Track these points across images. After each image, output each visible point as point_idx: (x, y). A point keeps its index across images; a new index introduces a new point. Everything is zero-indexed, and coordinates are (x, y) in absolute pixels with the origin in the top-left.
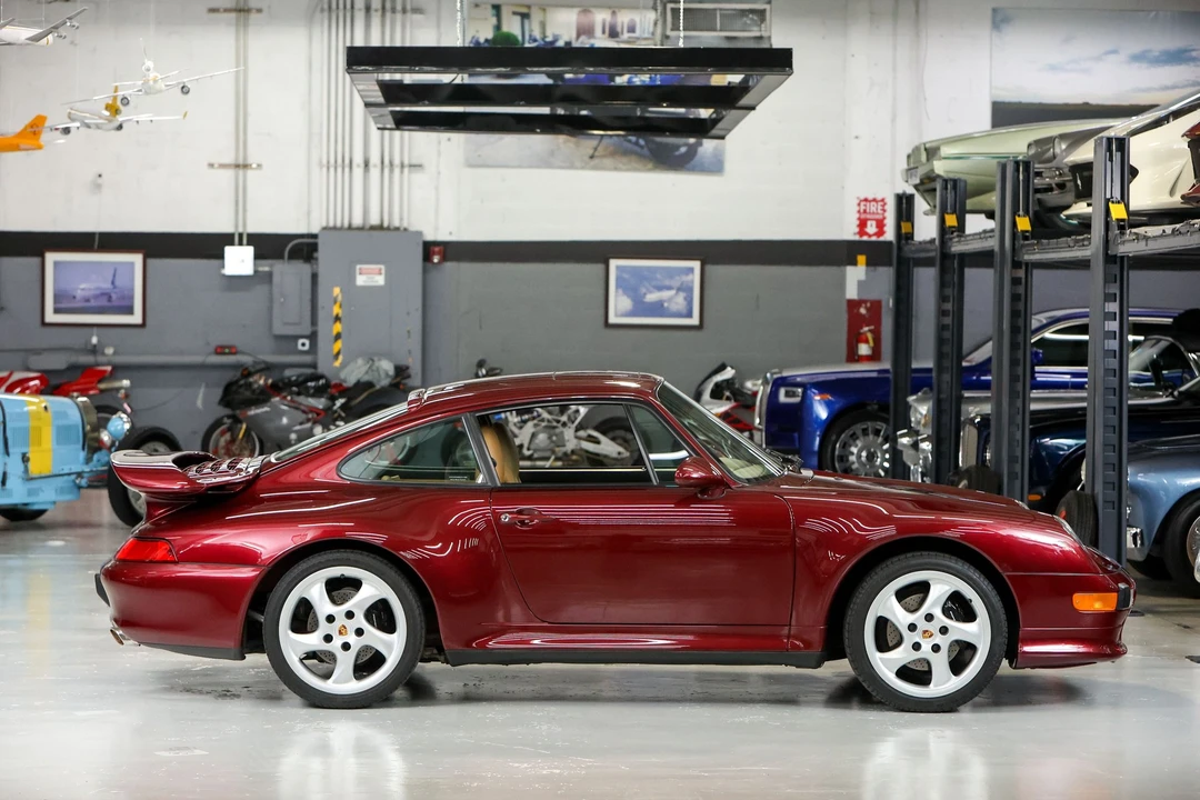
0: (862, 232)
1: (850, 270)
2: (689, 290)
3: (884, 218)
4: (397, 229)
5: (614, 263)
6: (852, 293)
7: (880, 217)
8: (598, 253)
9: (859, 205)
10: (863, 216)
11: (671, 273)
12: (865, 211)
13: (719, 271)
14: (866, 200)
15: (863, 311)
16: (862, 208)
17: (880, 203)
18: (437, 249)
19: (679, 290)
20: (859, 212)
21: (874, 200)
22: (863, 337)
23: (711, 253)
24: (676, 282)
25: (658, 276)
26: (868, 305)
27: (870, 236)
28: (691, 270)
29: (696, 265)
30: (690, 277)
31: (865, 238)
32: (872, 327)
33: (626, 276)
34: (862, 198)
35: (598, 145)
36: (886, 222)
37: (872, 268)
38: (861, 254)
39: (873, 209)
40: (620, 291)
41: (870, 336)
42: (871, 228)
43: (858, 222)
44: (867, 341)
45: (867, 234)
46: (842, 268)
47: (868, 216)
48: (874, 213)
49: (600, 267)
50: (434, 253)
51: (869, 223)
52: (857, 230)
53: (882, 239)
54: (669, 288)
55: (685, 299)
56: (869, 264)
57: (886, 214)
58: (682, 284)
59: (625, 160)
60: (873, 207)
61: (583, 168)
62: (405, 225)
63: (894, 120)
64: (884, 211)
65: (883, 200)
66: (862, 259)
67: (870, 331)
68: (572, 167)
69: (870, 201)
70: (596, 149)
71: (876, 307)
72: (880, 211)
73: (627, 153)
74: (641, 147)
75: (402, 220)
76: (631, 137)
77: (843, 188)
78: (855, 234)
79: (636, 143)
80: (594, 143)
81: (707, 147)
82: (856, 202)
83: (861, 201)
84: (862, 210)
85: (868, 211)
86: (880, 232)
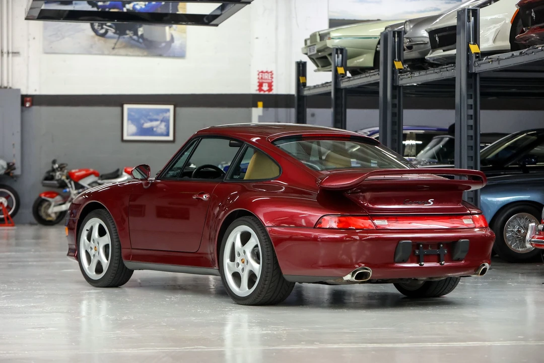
0: (260, 90)
1: (254, 109)
2: (167, 121)
3: (272, 82)
4: (6, 88)
5: (126, 107)
6: (255, 121)
7: (270, 81)
8: (118, 101)
9: (259, 74)
10: (261, 81)
11: (157, 112)
12: (262, 78)
13: (184, 111)
14: (262, 72)
16: (260, 76)
17: (270, 74)
18: (28, 99)
19: (162, 121)
20: (259, 78)
21: (267, 72)
23: (179, 101)
24: (160, 117)
25: (151, 114)
27: (265, 91)
28: (168, 110)
29: (171, 107)
30: (167, 115)
31: (262, 93)
33: (133, 114)
34: (260, 71)
35: (117, 42)
36: (273, 84)
37: (265, 109)
38: (260, 101)
39: (266, 77)
40: (130, 122)
42: (265, 87)
43: (258, 84)
45: (263, 90)
46: (250, 109)
47: (264, 81)
48: (266, 79)
49: (118, 109)
50: (27, 101)
51: (264, 84)
52: (258, 88)
53: (271, 93)
54: (156, 120)
55: (165, 126)
56: (264, 106)
57: (273, 80)
58: (163, 118)
59: (132, 50)
60: (266, 76)
61: (109, 55)
62: (10, 85)
63: (277, 28)
64: (272, 78)
65: (271, 72)
66: (260, 104)
68: (103, 54)
69: (264, 73)
70: (115, 44)
72: (270, 78)
73: (132, 46)
74: (140, 43)
75: (8, 83)
76: (135, 37)
77: (250, 65)
78: (257, 90)
79: (138, 41)
80: (114, 41)
81: (177, 43)
82: (258, 73)
83: (260, 73)
84: (260, 78)
85: (263, 78)
86: (270, 89)
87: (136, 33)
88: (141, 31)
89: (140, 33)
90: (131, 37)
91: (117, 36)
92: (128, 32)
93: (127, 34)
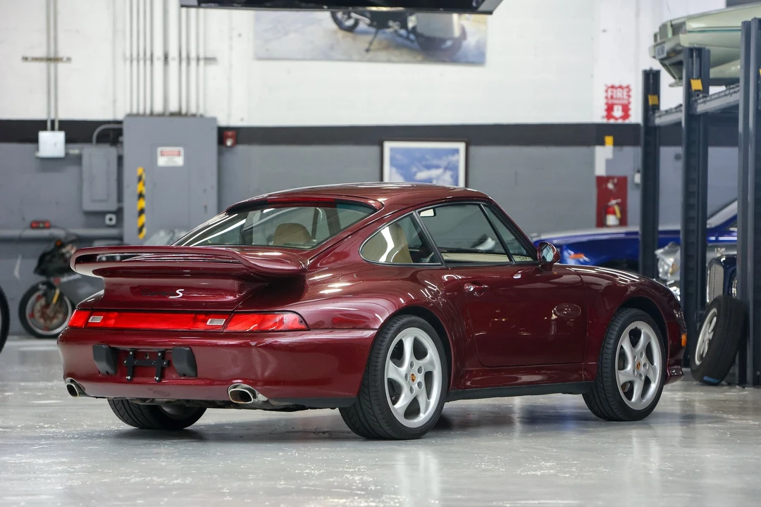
0: (609, 116)
1: (598, 149)
2: (453, 168)
3: (629, 103)
4: (194, 115)
5: (388, 146)
6: (600, 170)
7: (625, 102)
8: (375, 136)
9: (607, 91)
10: (610, 102)
11: (439, 154)
12: (612, 97)
13: (480, 152)
14: (613, 87)
15: (610, 186)
18: (230, 133)
19: (446, 168)
21: (620, 87)
22: (611, 209)
23: (474, 135)
24: (443, 163)
25: (428, 157)
26: (616, 180)
27: (616, 119)
28: (456, 151)
29: (461, 146)
30: (454, 158)
31: (612, 121)
32: (619, 201)
33: (399, 157)
34: (610, 85)
35: (373, 40)
36: (632, 106)
37: (618, 148)
38: (609, 135)
40: (394, 170)
41: (617, 209)
42: (618, 112)
43: (605, 107)
44: (614, 213)
45: (613, 117)
46: (592, 148)
47: (615, 102)
48: (620, 99)
49: (375, 149)
50: (228, 137)
51: (616, 108)
52: (605, 113)
53: (627, 121)
54: (437, 167)
55: (452, 176)
56: (616, 144)
57: (632, 100)
58: (449, 163)
59: (397, 52)
60: (619, 94)
61: (360, 61)
62: (201, 111)
63: (637, 14)
64: (629, 96)
65: (628, 87)
66: (609, 140)
67: (617, 204)
68: (349, 59)
69: (616, 88)
70: (371, 43)
71: (622, 182)
72: (625, 97)
73: (399, 47)
74: (412, 41)
75: (198, 107)
76: (403, 32)
77: (592, 76)
78: (603, 117)
79: (407, 38)
80: (369, 38)
81: (471, 41)
82: (604, 88)
83: (609, 88)
84: (609, 96)
85: (615, 96)
86: (626, 116)
87: (404, 25)
88: (412, 21)
89: (410, 25)
90: (396, 32)
91: (372, 30)
92: (391, 23)
93: (389, 27)
